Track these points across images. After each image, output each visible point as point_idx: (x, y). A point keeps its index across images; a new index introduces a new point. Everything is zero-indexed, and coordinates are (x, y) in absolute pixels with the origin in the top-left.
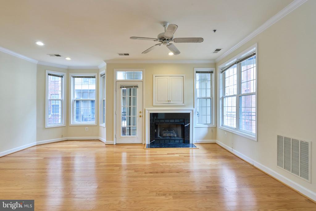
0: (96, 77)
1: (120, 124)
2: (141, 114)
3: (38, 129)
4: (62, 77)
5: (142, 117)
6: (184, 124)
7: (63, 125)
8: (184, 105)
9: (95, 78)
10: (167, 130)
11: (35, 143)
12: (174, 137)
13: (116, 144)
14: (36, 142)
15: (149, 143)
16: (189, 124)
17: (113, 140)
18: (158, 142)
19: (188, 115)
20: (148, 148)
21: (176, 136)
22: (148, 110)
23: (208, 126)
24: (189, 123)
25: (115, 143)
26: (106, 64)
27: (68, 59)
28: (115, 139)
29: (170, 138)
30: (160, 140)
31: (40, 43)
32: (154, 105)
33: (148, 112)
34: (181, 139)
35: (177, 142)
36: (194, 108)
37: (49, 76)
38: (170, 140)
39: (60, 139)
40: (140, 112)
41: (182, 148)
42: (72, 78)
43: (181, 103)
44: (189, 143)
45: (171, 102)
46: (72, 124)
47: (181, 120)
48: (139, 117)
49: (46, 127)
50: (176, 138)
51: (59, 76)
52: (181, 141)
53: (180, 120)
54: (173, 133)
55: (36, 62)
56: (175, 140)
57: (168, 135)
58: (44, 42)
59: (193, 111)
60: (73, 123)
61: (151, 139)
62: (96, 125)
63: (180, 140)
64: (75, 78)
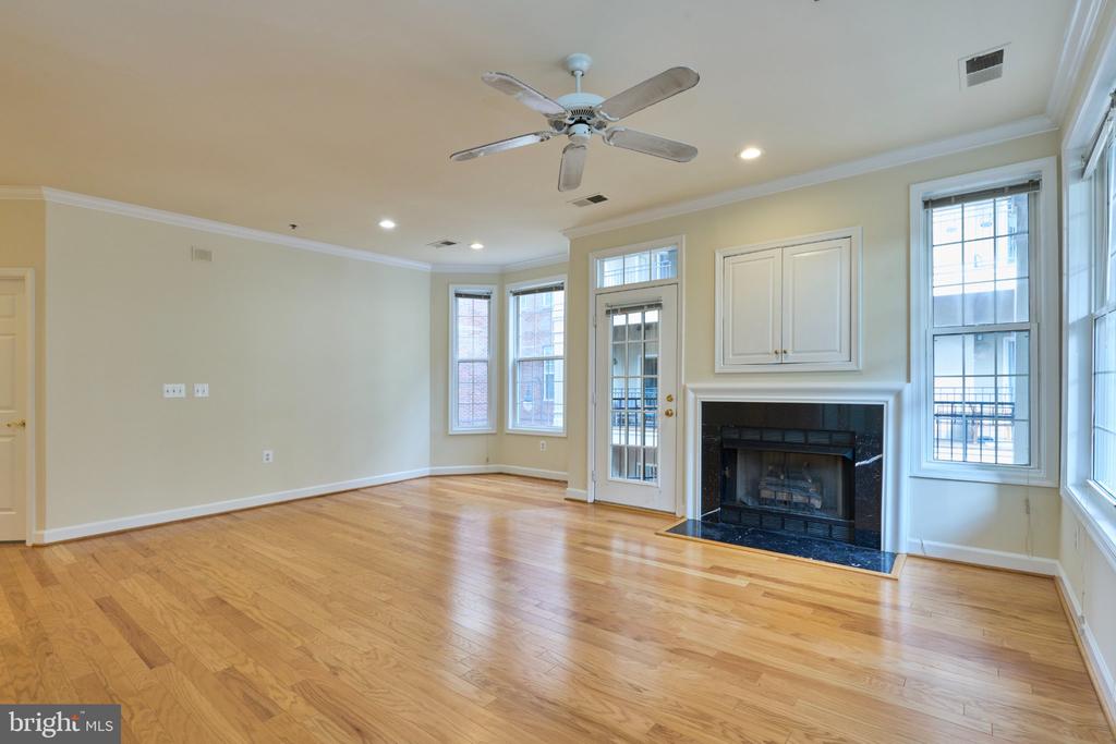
0: (566, 286)
1: (607, 436)
2: (672, 406)
3: (433, 435)
4: (487, 297)
5: (673, 418)
6: (854, 456)
7: (490, 430)
8: (851, 366)
9: (562, 289)
10: (782, 477)
11: (426, 471)
12: (808, 507)
13: (596, 503)
14: (428, 469)
15: (699, 517)
16: (880, 460)
17: (586, 488)
18: (736, 519)
19: (874, 414)
20: (694, 535)
21: (817, 504)
22: (695, 391)
23: (1001, 476)
24: (880, 452)
25: (590, 500)
26: (569, 242)
27: (477, 246)
28: (591, 485)
29: (784, 509)
30: (742, 510)
31: (387, 224)
32: (717, 371)
33: (696, 398)
34: (837, 524)
35: (820, 531)
36: (909, 380)
37: (461, 300)
38: (784, 517)
39: (481, 468)
40: (670, 399)
41: (811, 560)
42: (512, 299)
43: (838, 360)
44: (879, 548)
45: (791, 357)
46: (510, 427)
47: (836, 437)
48: (665, 417)
49: (450, 433)
50: (818, 515)
51: (479, 297)
52: (837, 532)
53: (830, 437)
54: (805, 490)
55: (428, 267)
56: (807, 522)
57: (783, 496)
58: (394, 219)
59: (898, 395)
60: (513, 426)
61: (707, 504)
62: (565, 435)
63: (830, 525)
64: (521, 297)
